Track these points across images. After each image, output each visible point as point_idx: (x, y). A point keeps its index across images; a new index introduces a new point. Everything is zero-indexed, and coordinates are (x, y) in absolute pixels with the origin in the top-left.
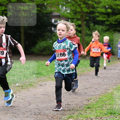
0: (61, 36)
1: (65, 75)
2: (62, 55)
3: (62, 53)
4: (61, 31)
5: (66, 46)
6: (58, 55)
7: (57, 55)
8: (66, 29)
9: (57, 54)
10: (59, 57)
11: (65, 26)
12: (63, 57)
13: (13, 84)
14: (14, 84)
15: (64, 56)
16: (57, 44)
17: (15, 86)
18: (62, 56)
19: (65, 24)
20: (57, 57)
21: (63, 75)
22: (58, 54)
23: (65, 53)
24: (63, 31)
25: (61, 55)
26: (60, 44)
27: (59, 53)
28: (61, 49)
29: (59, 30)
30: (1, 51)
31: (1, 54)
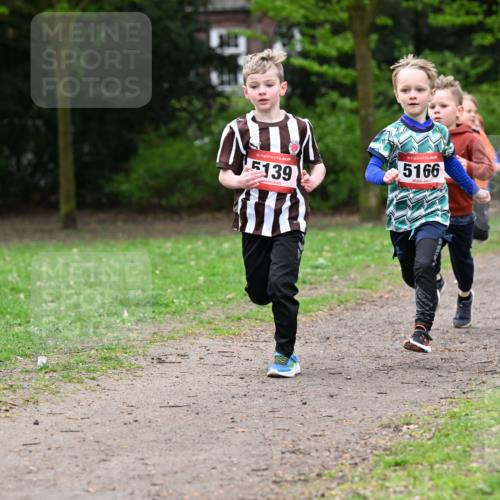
0: (416, 109)
4: (413, 93)
8: (428, 81)
13: (22, 356)
14: (25, 356)
17: (30, 367)
19: (422, 68)
24: (420, 90)
30: (283, 166)
31: (282, 175)
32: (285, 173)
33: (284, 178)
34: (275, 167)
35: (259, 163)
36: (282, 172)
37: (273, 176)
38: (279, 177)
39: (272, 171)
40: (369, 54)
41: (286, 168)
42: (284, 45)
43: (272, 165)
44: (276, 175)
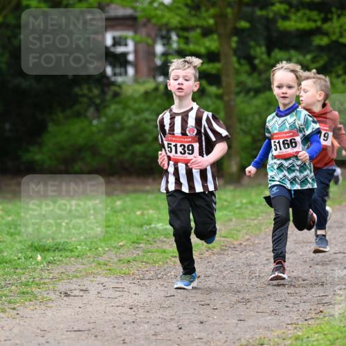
0: (286, 101)
1: (293, 192)
2: (288, 144)
3: (289, 139)
4: (285, 89)
5: (296, 124)
6: (278, 145)
7: (275, 145)
8: (296, 81)
9: (275, 142)
10: (280, 149)
11: (292, 76)
12: (290, 151)
15: (293, 147)
16: (277, 118)
18: (289, 147)
19: (292, 71)
20: (276, 150)
21: (290, 191)
22: (279, 142)
23: (294, 139)
24: (290, 87)
25: (286, 146)
26: (283, 119)
27: (281, 141)
28: (286, 130)
29: (280, 87)
30: (186, 145)
31: (187, 151)
32: (189, 150)
33: (189, 153)
34: (181, 146)
35: (171, 144)
36: (186, 149)
37: (181, 153)
38: (185, 153)
39: (180, 149)
40: (231, 52)
41: (188, 146)
42: (164, 45)
43: (179, 145)
44: (183, 152)
